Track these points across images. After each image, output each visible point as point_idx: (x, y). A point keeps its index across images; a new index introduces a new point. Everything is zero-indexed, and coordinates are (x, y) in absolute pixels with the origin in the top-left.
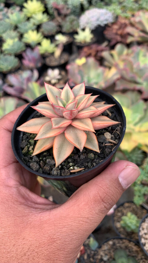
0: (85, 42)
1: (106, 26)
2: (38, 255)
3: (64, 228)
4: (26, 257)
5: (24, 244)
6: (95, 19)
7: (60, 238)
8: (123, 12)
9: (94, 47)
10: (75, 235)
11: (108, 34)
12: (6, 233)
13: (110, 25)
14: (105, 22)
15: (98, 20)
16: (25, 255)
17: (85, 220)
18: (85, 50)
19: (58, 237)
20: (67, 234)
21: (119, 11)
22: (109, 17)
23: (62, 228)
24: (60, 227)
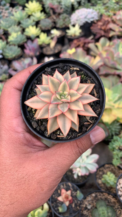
0: (75, 36)
1: (93, 22)
6: (83, 16)
7: (50, 168)
8: (106, 12)
9: (82, 40)
10: (59, 167)
11: (94, 29)
13: (95, 22)
14: (92, 20)
15: (85, 18)
18: (75, 42)
19: (48, 167)
20: (54, 166)
21: (103, 11)
22: (95, 15)
24: (50, 160)
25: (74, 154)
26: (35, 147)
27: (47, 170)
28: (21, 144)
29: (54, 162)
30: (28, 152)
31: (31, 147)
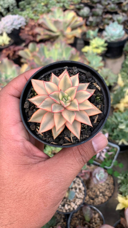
2: (35, 193)
3: (55, 172)
4: (25, 194)
5: (24, 185)
6: (10, 23)
7: (53, 179)
8: (35, 15)
9: (12, 48)
10: (63, 177)
11: (23, 35)
12: (11, 176)
13: (23, 27)
14: (19, 26)
15: (12, 24)
16: (24, 192)
17: (70, 166)
18: (4, 51)
19: (51, 178)
20: (57, 176)
21: (32, 15)
22: (22, 21)
23: (54, 172)
24: (52, 171)
25: (77, 162)
26: (35, 157)
27: (50, 181)
28: (20, 153)
29: (57, 172)
30: (28, 163)
31: (32, 158)
